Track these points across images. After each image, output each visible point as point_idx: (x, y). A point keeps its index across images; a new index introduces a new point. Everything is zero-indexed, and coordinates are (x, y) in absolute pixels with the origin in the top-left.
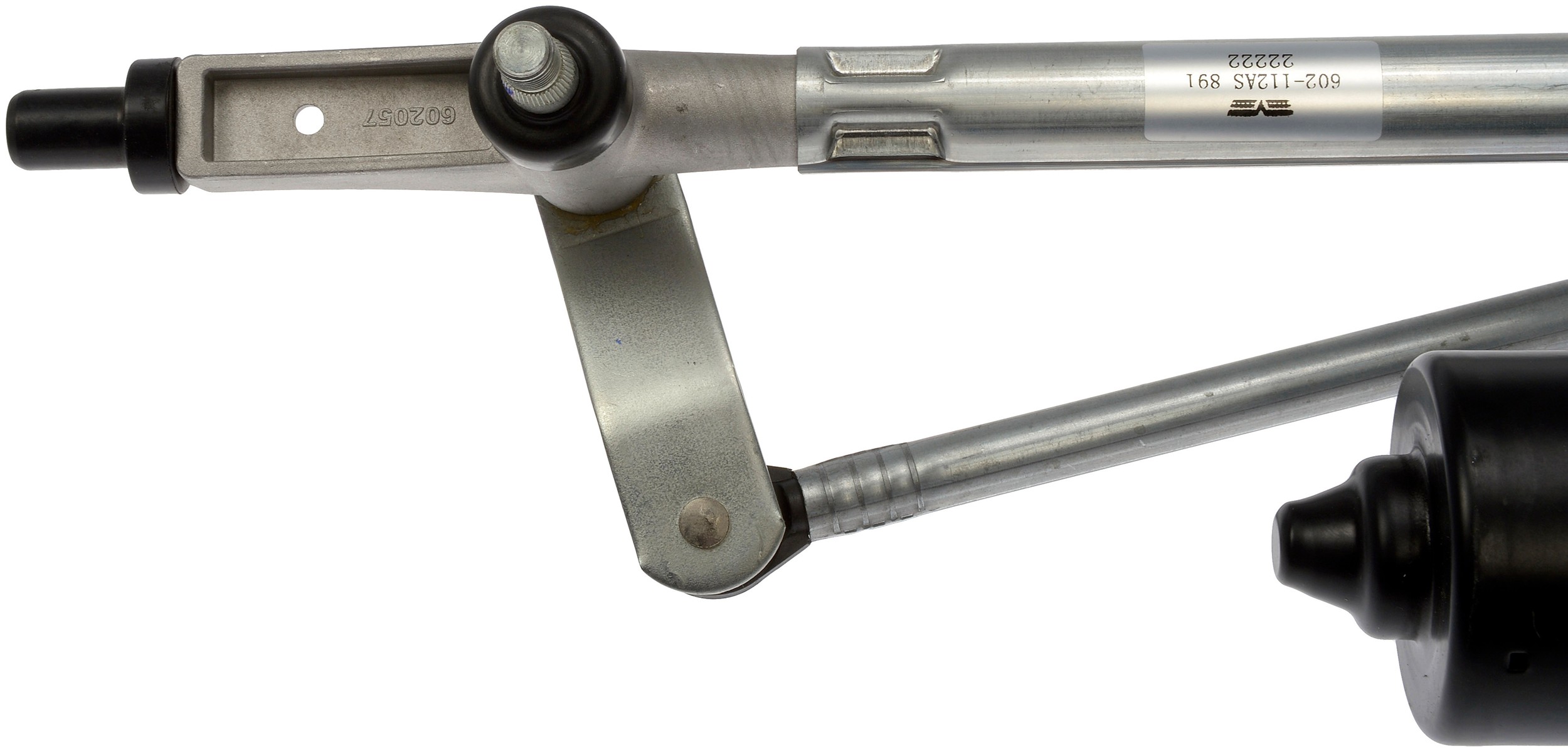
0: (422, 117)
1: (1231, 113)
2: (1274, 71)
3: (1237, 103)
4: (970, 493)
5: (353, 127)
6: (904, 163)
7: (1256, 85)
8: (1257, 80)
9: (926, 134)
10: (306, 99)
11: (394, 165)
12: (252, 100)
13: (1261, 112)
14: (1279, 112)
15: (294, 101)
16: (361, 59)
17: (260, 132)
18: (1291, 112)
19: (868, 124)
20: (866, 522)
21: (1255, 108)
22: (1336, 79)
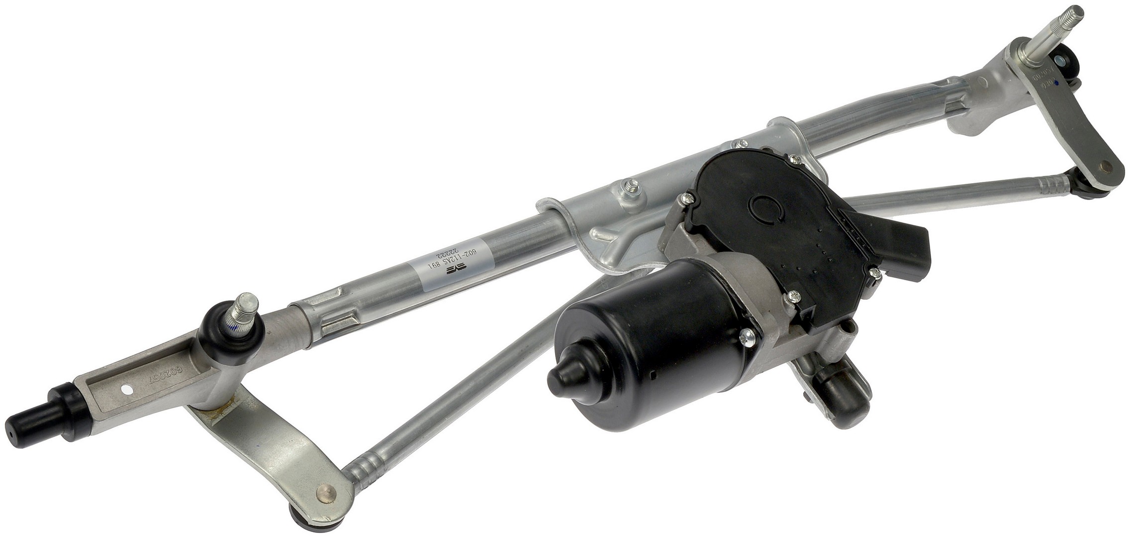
0: (170, 373)
1: (448, 273)
2: (454, 255)
3: (448, 269)
4: (399, 458)
5: (146, 386)
6: (346, 330)
7: (451, 261)
8: (451, 259)
9: (350, 317)
10: (123, 382)
11: (176, 389)
12: (103, 389)
13: (457, 270)
14: (462, 267)
15: (119, 384)
16: (144, 356)
17: (112, 400)
18: (466, 267)
19: (330, 319)
20: (370, 482)
21: (454, 269)
22: (474, 251)
